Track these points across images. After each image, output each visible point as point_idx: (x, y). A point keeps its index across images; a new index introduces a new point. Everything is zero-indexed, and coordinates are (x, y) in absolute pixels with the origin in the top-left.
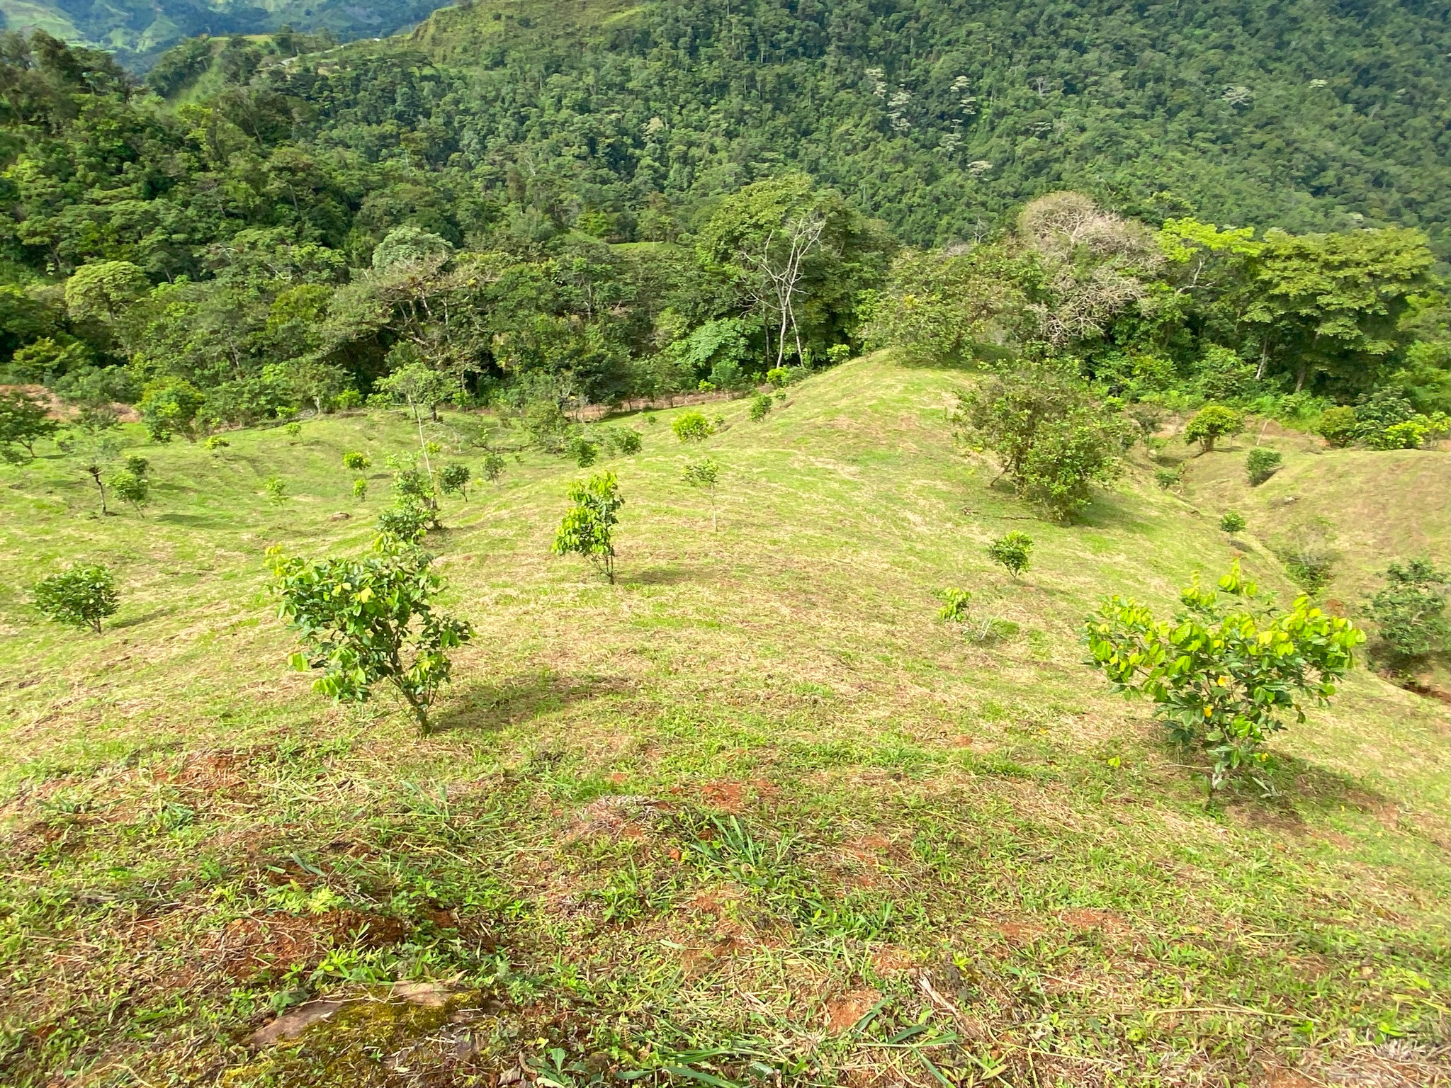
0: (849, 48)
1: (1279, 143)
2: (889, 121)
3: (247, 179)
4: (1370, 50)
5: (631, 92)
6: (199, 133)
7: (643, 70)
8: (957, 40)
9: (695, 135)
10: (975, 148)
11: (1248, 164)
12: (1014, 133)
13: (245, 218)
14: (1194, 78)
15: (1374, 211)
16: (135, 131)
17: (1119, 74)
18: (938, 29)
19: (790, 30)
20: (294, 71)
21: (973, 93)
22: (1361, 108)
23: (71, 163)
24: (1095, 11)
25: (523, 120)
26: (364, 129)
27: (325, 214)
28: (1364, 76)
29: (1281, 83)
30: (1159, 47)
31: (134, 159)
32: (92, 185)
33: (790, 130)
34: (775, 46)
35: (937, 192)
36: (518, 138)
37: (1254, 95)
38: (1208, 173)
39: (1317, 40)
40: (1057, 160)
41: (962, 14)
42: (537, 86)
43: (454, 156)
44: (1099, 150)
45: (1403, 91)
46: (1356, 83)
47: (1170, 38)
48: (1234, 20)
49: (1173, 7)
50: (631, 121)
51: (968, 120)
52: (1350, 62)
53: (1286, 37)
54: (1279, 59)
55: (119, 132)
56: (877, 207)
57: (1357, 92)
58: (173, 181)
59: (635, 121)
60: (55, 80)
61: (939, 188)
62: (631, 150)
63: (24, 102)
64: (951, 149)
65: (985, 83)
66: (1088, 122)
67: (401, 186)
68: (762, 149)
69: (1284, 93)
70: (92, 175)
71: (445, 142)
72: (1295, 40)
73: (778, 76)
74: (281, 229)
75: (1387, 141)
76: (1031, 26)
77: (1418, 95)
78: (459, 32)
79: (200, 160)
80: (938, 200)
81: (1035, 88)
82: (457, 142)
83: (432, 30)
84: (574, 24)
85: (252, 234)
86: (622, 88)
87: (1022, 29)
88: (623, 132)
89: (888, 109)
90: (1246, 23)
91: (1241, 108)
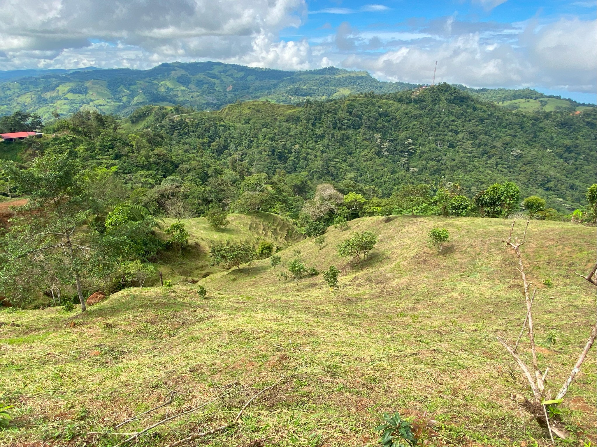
0: (369, 127)
1: (531, 171)
2: (381, 152)
3: (144, 156)
4: (571, 141)
5: (290, 136)
6: (134, 143)
7: (295, 129)
8: (409, 127)
9: (310, 151)
10: (412, 163)
11: (518, 177)
12: (427, 160)
13: (142, 167)
14: (499, 146)
15: (568, 198)
16: (115, 140)
17: (470, 142)
18: (403, 123)
19: (349, 120)
20: (178, 119)
21: (413, 145)
22: (566, 160)
23: (95, 148)
24: (463, 120)
25: (252, 142)
26: (197, 140)
27: (166, 168)
28: (568, 149)
29: (535, 150)
30: (488, 134)
31: (113, 148)
32: (99, 154)
33: (345, 152)
34: (343, 125)
35: (395, 177)
36: (249, 147)
37: (523, 153)
38: (501, 179)
39: (550, 135)
40: (443, 170)
41: (412, 118)
42: (258, 131)
43: (226, 151)
44: (459, 168)
45: (584, 156)
46: (565, 152)
47: (492, 131)
48: (518, 126)
49: (494, 121)
50: (288, 144)
51: (411, 154)
52: (563, 144)
53: (538, 134)
54: (535, 141)
55: (110, 141)
56: (373, 180)
57: (566, 155)
58: (123, 155)
59: (290, 145)
60: (96, 124)
61: (395, 176)
62: (287, 154)
63: (86, 130)
64: (404, 163)
65: (418, 142)
66: (456, 158)
67: (193, 162)
68: (334, 157)
69: (535, 153)
70: (99, 152)
71: (224, 146)
72: (542, 135)
73: (343, 134)
74: (151, 171)
75: (576, 173)
76: (438, 124)
77: (590, 158)
78: (236, 112)
79: (132, 150)
80: (395, 180)
81: (437, 145)
82: (228, 147)
83: (227, 110)
84: (275, 112)
85: (142, 172)
86: (287, 134)
87: (434, 125)
88: (284, 148)
89: (381, 148)
90: (522, 128)
91: (518, 157)
